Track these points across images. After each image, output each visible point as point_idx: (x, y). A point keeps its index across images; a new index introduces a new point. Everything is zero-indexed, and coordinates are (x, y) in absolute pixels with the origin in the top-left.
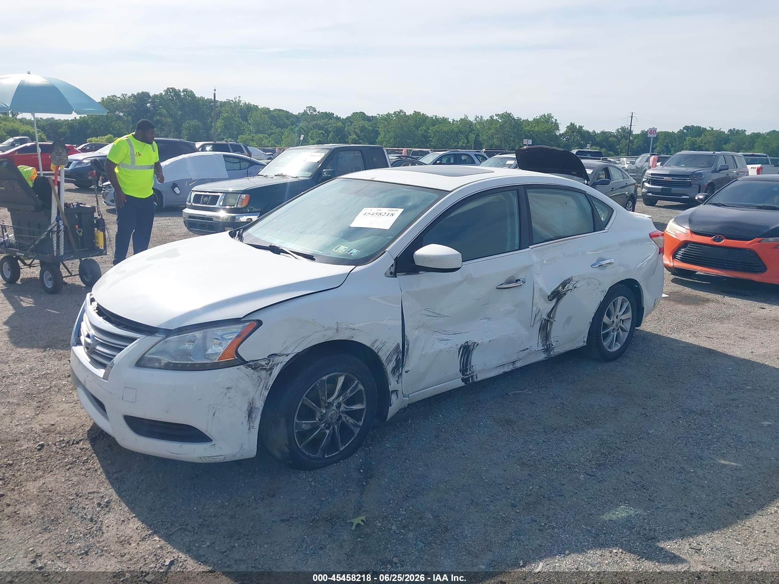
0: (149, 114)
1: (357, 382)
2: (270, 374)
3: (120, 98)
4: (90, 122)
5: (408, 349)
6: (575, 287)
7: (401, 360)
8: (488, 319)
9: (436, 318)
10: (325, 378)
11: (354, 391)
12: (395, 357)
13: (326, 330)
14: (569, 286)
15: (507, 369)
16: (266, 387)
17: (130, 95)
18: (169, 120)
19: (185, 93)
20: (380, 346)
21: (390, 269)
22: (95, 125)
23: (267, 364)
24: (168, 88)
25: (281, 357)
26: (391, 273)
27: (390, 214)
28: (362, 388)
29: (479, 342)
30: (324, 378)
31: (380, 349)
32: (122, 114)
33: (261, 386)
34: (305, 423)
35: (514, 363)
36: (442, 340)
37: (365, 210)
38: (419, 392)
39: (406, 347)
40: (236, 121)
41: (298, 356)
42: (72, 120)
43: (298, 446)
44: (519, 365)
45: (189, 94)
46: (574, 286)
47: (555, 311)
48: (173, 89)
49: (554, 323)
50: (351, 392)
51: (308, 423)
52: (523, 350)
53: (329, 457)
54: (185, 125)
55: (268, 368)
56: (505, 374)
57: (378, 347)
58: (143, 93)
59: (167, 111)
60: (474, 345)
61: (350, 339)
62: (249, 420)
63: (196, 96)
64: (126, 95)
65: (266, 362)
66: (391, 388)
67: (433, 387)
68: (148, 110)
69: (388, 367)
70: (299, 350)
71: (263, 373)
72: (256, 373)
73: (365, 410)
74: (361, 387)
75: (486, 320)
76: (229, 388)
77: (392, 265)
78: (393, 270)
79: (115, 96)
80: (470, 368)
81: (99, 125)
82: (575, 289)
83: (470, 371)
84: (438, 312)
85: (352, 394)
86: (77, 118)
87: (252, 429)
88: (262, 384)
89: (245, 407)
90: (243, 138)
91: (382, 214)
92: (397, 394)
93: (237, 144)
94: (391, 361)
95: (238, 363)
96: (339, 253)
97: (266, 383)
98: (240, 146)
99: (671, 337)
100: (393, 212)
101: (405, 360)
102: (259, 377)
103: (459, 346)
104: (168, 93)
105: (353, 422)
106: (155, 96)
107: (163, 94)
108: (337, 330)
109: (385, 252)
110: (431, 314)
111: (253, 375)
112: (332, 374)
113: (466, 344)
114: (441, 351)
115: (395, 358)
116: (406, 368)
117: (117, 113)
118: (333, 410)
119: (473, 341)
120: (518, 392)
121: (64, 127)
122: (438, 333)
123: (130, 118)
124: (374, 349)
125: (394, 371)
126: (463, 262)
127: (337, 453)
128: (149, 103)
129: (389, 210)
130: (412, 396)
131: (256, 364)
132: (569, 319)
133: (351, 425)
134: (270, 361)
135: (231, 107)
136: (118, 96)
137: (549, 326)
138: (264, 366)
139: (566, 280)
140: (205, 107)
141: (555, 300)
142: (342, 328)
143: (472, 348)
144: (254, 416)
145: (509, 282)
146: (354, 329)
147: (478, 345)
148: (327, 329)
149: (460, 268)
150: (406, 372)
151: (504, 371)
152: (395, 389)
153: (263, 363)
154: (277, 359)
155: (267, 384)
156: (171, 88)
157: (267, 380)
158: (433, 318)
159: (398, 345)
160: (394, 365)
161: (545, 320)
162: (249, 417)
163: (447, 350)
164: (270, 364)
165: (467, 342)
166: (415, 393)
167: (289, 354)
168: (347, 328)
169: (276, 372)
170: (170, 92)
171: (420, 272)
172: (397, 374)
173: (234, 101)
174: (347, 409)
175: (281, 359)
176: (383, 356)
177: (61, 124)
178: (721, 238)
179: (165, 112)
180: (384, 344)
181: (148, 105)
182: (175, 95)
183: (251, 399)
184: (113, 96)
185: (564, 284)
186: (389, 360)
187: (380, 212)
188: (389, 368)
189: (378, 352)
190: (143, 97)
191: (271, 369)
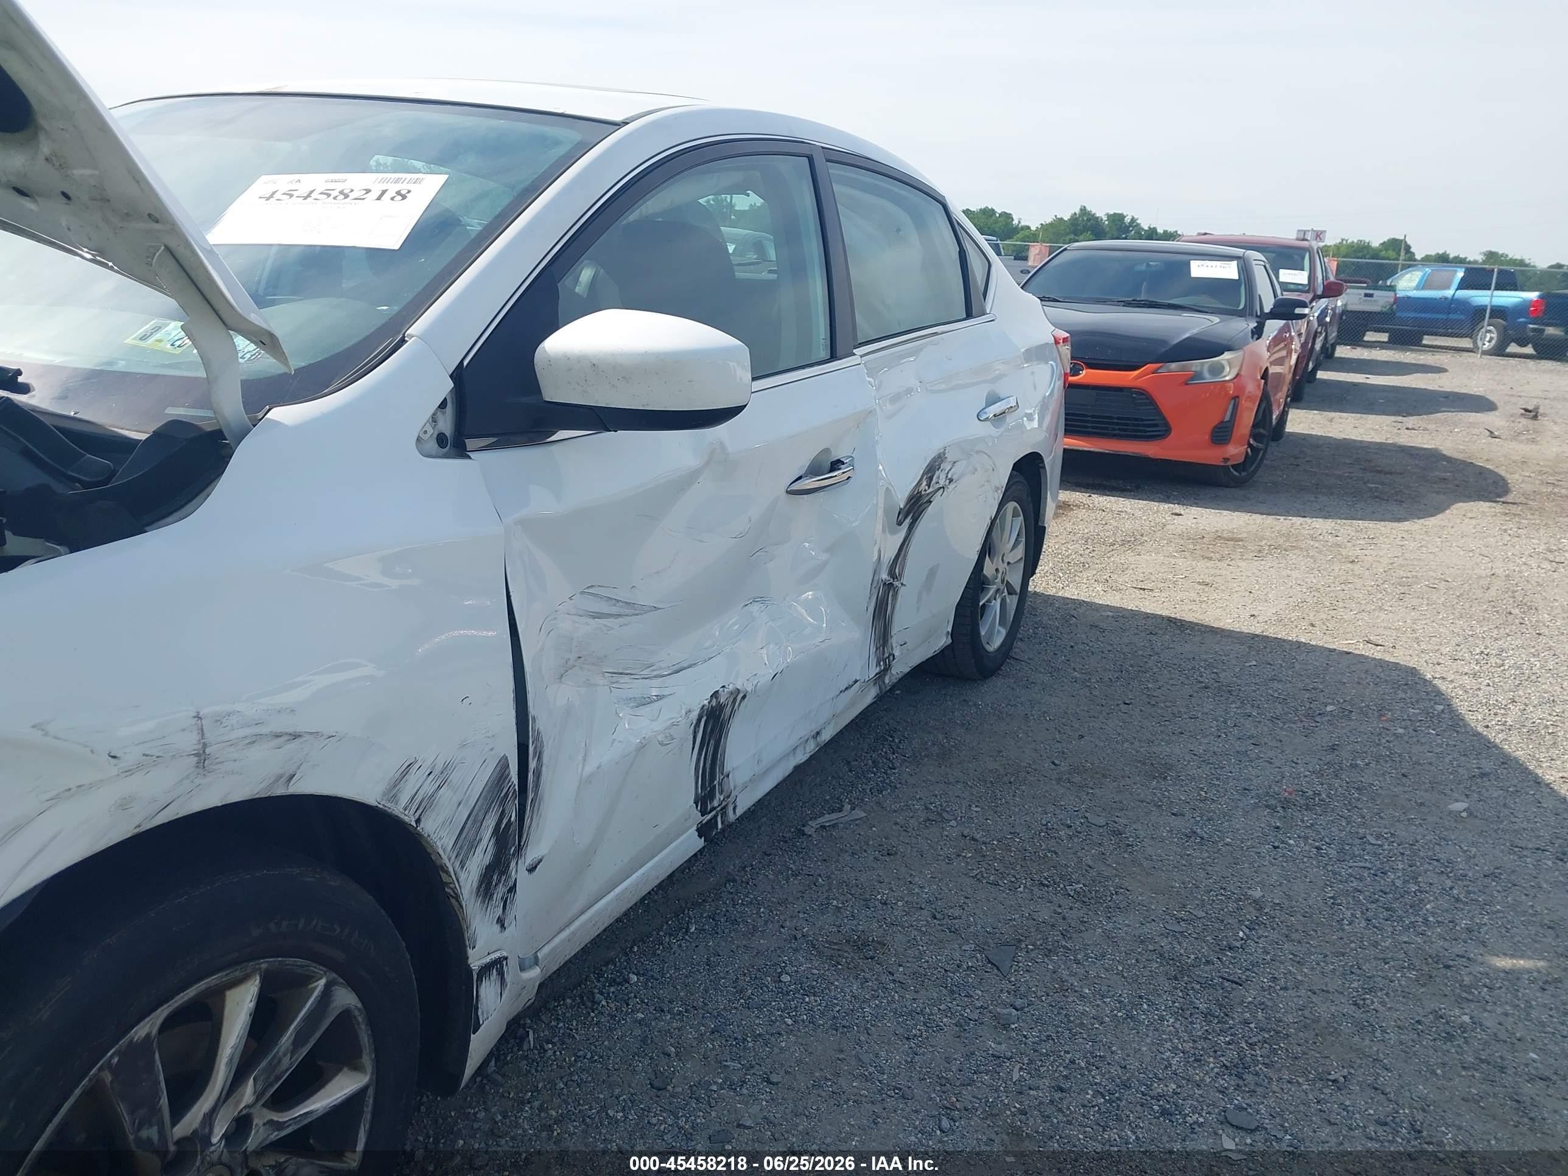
1: (323, 982)
5: (538, 774)
6: (951, 481)
7: (515, 827)
8: (763, 599)
9: (621, 620)
10: (147, 1028)
11: (312, 1033)
12: (490, 823)
13: (129, 772)
14: (940, 477)
15: (801, 757)
20: (429, 788)
21: (434, 419)
26: (441, 440)
27: (391, 193)
28: (352, 1001)
29: (749, 685)
31: (425, 805)
35: (819, 733)
36: (640, 703)
37: (264, 184)
38: (573, 927)
39: (532, 765)
44: (826, 736)
46: (949, 476)
47: (905, 556)
49: (901, 591)
50: (299, 1040)
52: (846, 689)
56: (796, 772)
57: (418, 799)
60: (735, 699)
61: (280, 791)
66: (476, 959)
67: (618, 890)
69: (463, 876)
73: (371, 1092)
74: (345, 998)
75: (757, 606)
77: (443, 405)
78: (446, 425)
80: (720, 784)
82: (952, 486)
83: (721, 792)
84: (623, 595)
91: (352, 195)
92: (501, 973)
94: (473, 846)
96: (165, 353)
99: (1067, 595)
100: (403, 187)
101: (527, 822)
103: (694, 715)
108: (199, 757)
109: (403, 341)
110: (604, 608)
112: (185, 996)
113: (715, 700)
114: (641, 746)
115: (493, 824)
116: (531, 855)
119: (731, 688)
120: (827, 817)
122: (626, 678)
124: (397, 809)
125: (485, 887)
126: (754, 379)
129: (383, 181)
130: (549, 954)
132: (932, 573)
137: (890, 601)
139: (934, 460)
141: (908, 521)
142: (232, 744)
143: (728, 710)
145: (814, 470)
146: (296, 736)
147: (744, 697)
148: (139, 767)
149: (745, 406)
150: (531, 870)
152: (492, 957)
158: (612, 621)
159: (504, 764)
160: (487, 859)
161: (885, 585)
163: (660, 738)
165: (715, 695)
166: (557, 940)
168: (254, 740)
171: (562, 434)
172: (501, 891)
178: (1078, 367)
180: (442, 776)
185: (931, 471)
186: (465, 844)
187: (339, 187)
189: (418, 821)
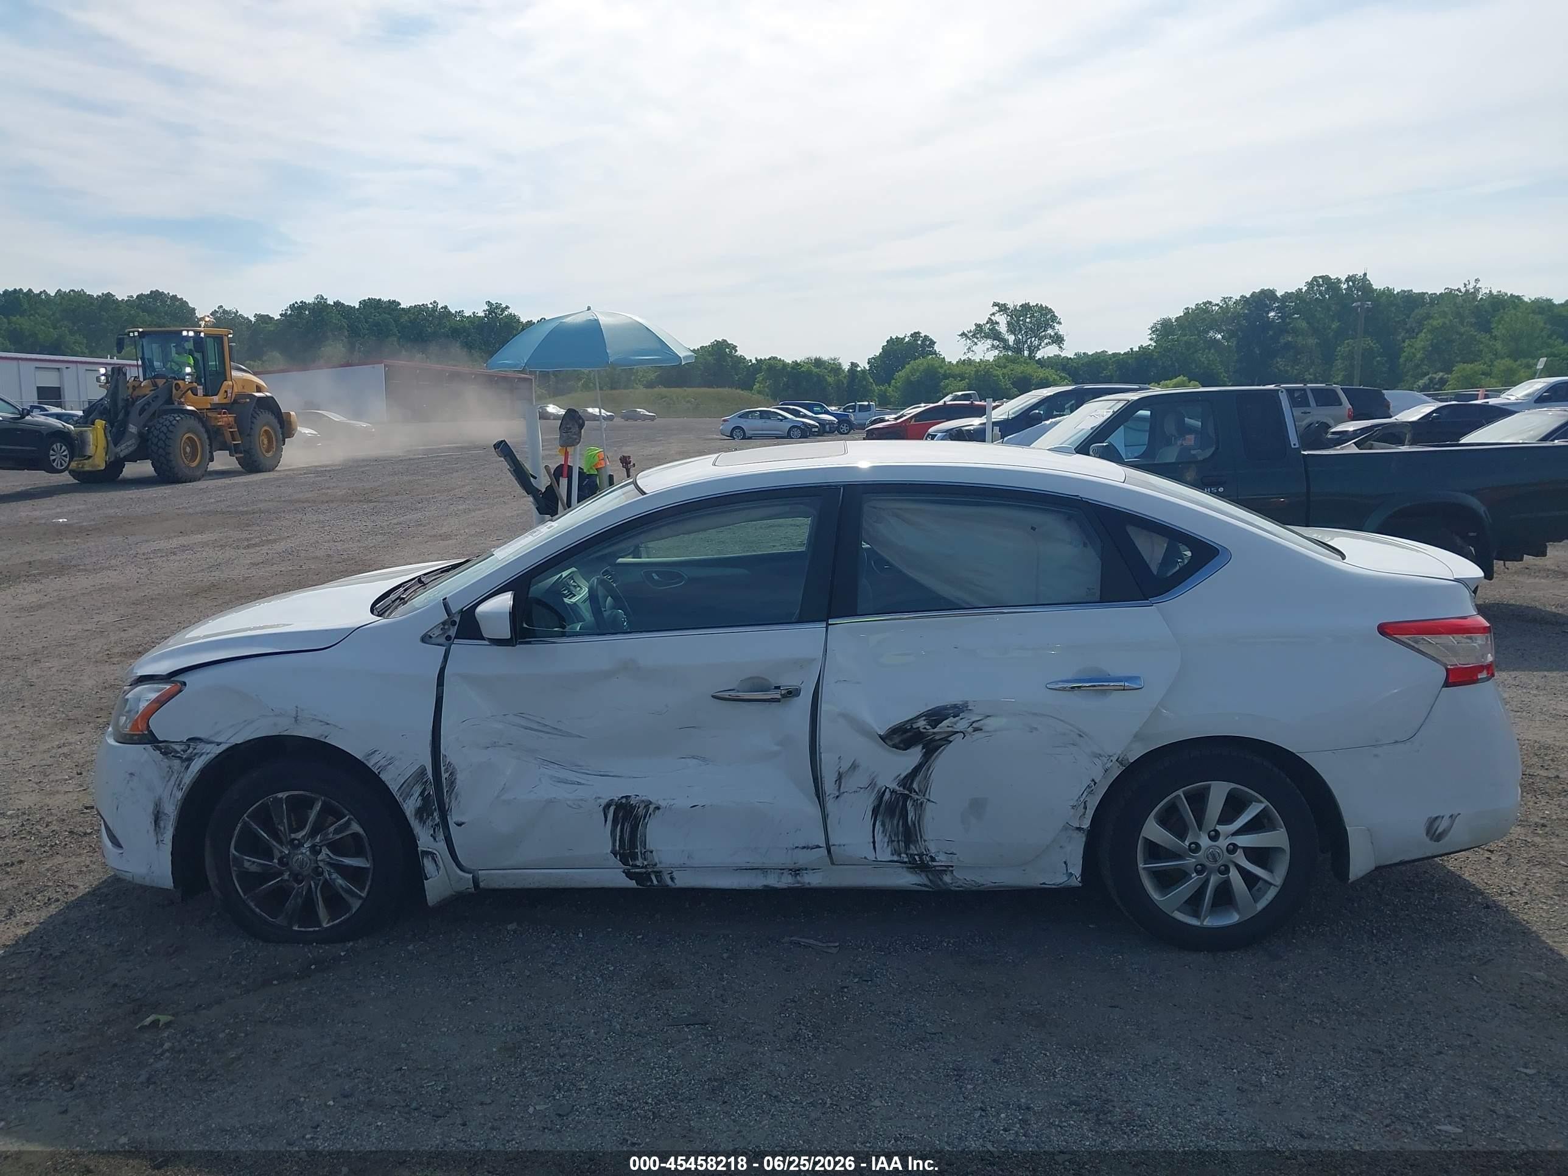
0: (1271, 333)
1: (347, 816)
2: (187, 768)
3: (1218, 305)
4: (1156, 355)
5: (451, 782)
6: (981, 731)
7: (436, 799)
8: (704, 759)
9: (550, 735)
10: (282, 795)
11: (341, 833)
12: (418, 789)
13: (276, 715)
14: (957, 725)
15: (774, 881)
16: (179, 785)
17: (1238, 298)
18: (1312, 341)
19: (1351, 283)
20: (383, 762)
22: (1164, 360)
23: (185, 751)
24: (1315, 277)
25: (209, 745)
28: (361, 831)
29: (662, 804)
30: (280, 795)
31: (383, 768)
32: (1219, 336)
33: (172, 782)
34: (249, 861)
35: (796, 871)
36: (561, 781)
38: (505, 872)
39: (445, 775)
40: (1462, 335)
41: (234, 751)
42: (1125, 353)
43: (240, 896)
44: (814, 880)
45: (1360, 284)
46: (974, 725)
47: (927, 778)
48: (1325, 278)
49: (929, 807)
50: (336, 832)
51: (254, 862)
52: (804, 848)
53: (301, 931)
54: (1342, 349)
55: (184, 757)
56: (769, 892)
57: (379, 764)
58: (1263, 292)
59: (1308, 323)
60: (647, 807)
61: (323, 740)
62: (155, 830)
63: (1375, 287)
64: (1231, 298)
65: (183, 747)
66: (421, 846)
67: (544, 871)
68: (1270, 323)
69: (406, 806)
70: (239, 739)
71: (177, 762)
72: (166, 760)
73: (371, 871)
74: (357, 828)
75: (694, 761)
76: (132, 774)
78: (453, 633)
79: (1210, 303)
80: (644, 854)
81: (1171, 359)
82: (977, 734)
83: (645, 859)
84: (553, 724)
85: (338, 837)
86: (1134, 350)
87: (161, 845)
88: (173, 779)
89: (151, 808)
90: (1464, 369)
92: (434, 859)
93: (1328, 387)
94: (410, 794)
95: (146, 741)
97: (179, 778)
98: (1334, 391)
101: (446, 800)
102: (170, 767)
103: (604, 802)
104: (1313, 287)
105: (344, 886)
106: (1288, 296)
107: (1304, 291)
108: (296, 719)
110: (535, 726)
111: (162, 763)
112: (296, 793)
113: (624, 801)
114: (551, 802)
115: (420, 791)
116: (455, 817)
117: (1211, 334)
118: (302, 853)
119: (644, 798)
121: (1110, 367)
122: (555, 766)
123: (1233, 343)
124: (370, 764)
125: (422, 817)
127: (317, 929)
128: (1273, 310)
130: (487, 875)
131: (166, 747)
132: (977, 806)
133: (340, 890)
134: (189, 748)
135: (1455, 303)
136: (1214, 302)
137: (910, 808)
138: (178, 752)
139: (942, 707)
140: (1393, 309)
141: (916, 750)
142: (306, 719)
143: (642, 810)
144: (162, 825)
145: (751, 687)
146: (328, 724)
147: (658, 808)
148: (280, 715)
150: (457, 824)
151: (765, 883)
152: (430, 850)
153: (178, 748)
154: (200, 747)
155: (181, 781)
156: (1320, 277)
157: (182, 775)
158: (541, 734)
159: (424, 769)
160: (419, 803)
161: (893, 792)
162: (155, 824)
163: (570, 803)
164: (189, 751)
165: (627, 797)
166: (493, 871)
167: (221, 743)
168: (314, 720)
169: (197, 765)
170: (1319, 285)
172: (430, 822)
173: (1463, 290)
174: (330, 857)
175: (208, 748)
176: (393, 779)
177: (1106, 362)
179: (1304, 324)
180: (392, 761)
181: (1272, 314)
182: (1327, 289)
183: (157, 798)
184: (1205, 304)
185: (932, 716)
186: (406, 793)
188: (410, 807)
189: (379, 773)
190: (1263, 299)
191: (190, 759)
